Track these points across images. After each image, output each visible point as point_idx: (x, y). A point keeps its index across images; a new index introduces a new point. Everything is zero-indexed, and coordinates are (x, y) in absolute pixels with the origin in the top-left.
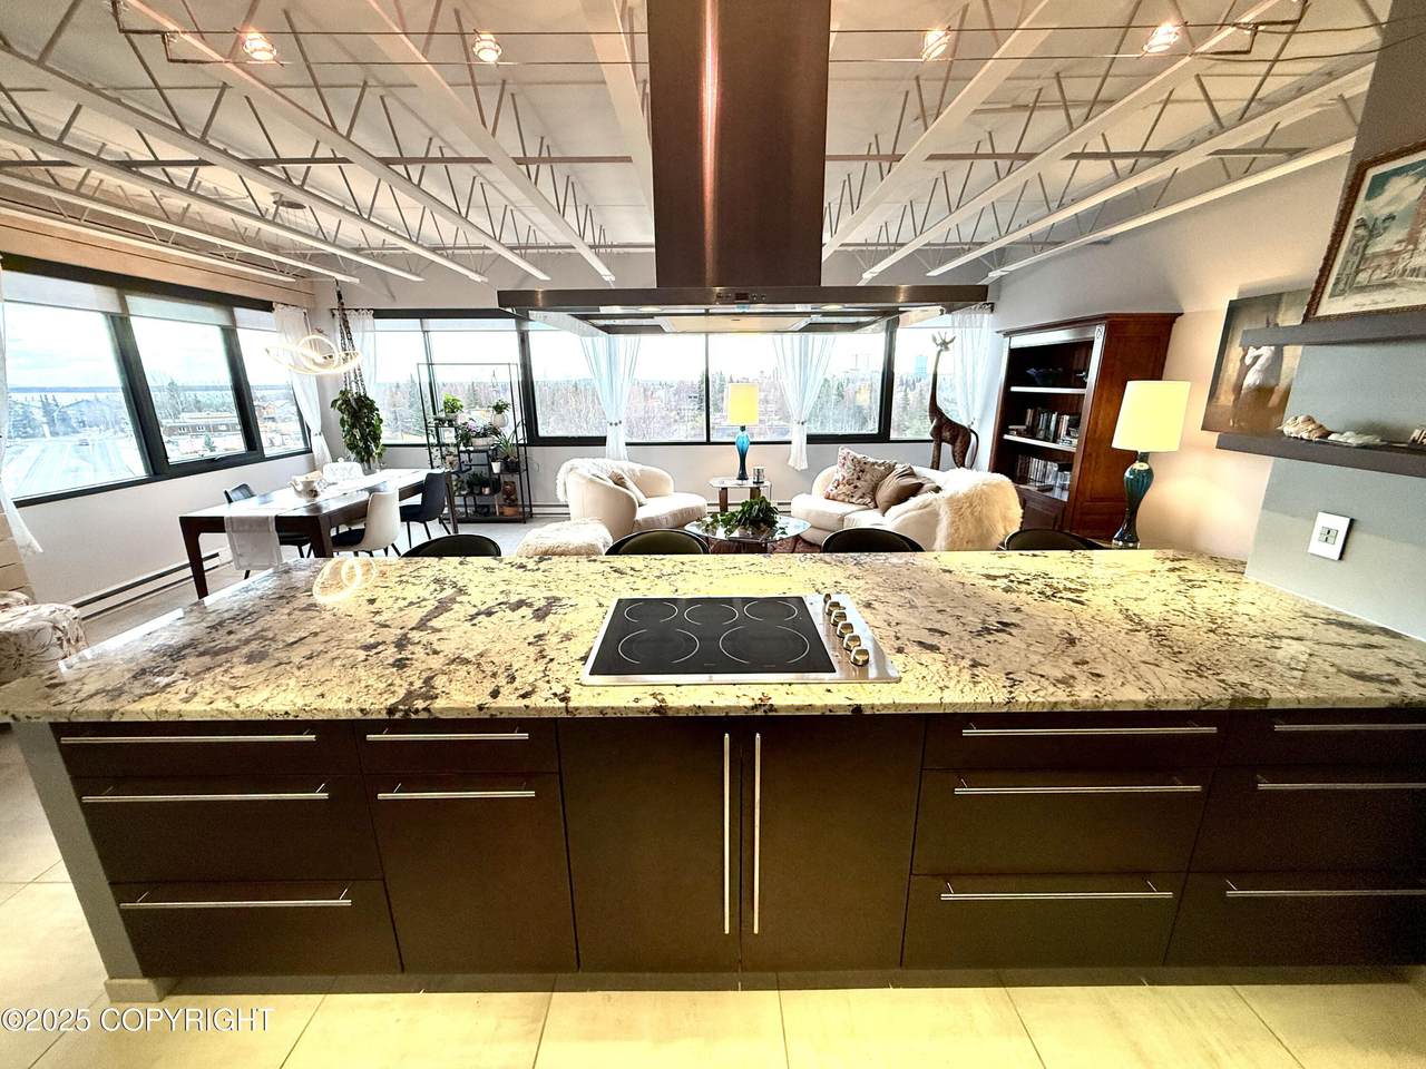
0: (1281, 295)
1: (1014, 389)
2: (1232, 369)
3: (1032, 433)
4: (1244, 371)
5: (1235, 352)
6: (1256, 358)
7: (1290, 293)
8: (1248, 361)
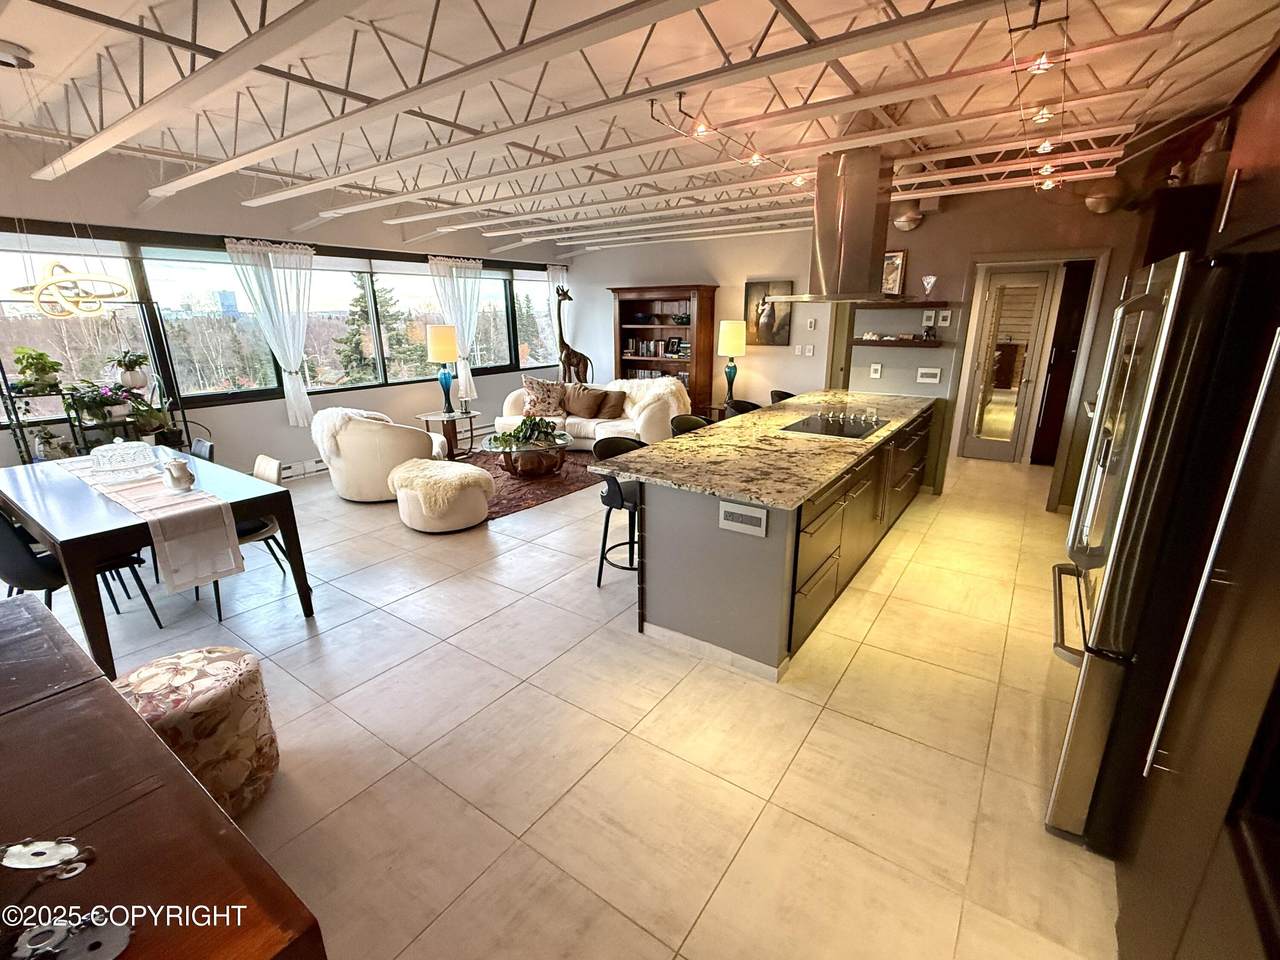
0: (769, 283)
1: (624, 326)
2: (753, 315)
3: (636, 353)
4: (759, 316)
5: (753, 307)
6: (763, 310)
7: (773, 282)
8: (760, 311)
